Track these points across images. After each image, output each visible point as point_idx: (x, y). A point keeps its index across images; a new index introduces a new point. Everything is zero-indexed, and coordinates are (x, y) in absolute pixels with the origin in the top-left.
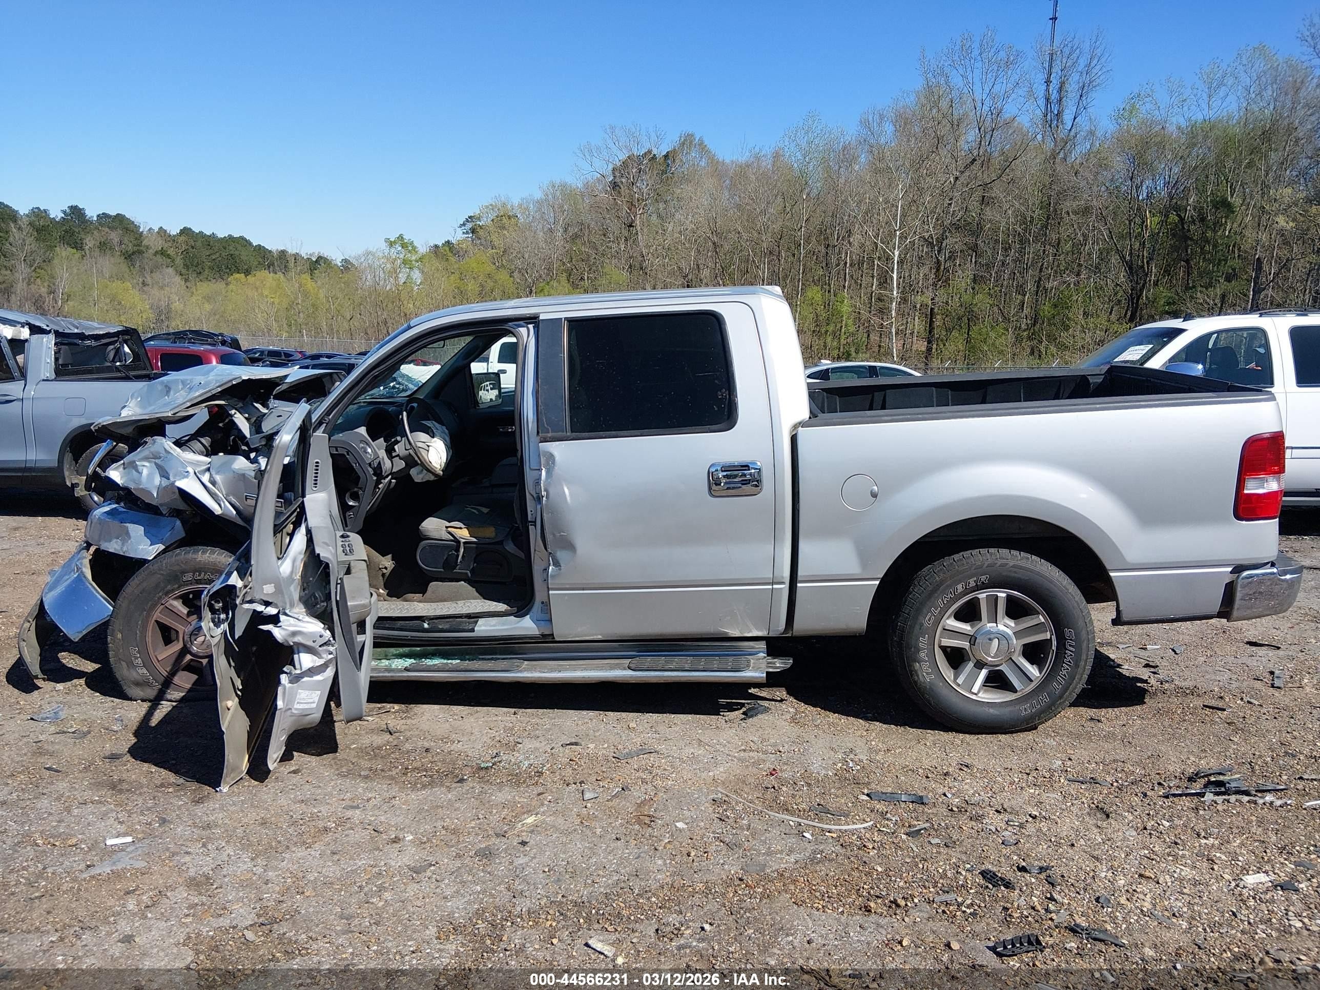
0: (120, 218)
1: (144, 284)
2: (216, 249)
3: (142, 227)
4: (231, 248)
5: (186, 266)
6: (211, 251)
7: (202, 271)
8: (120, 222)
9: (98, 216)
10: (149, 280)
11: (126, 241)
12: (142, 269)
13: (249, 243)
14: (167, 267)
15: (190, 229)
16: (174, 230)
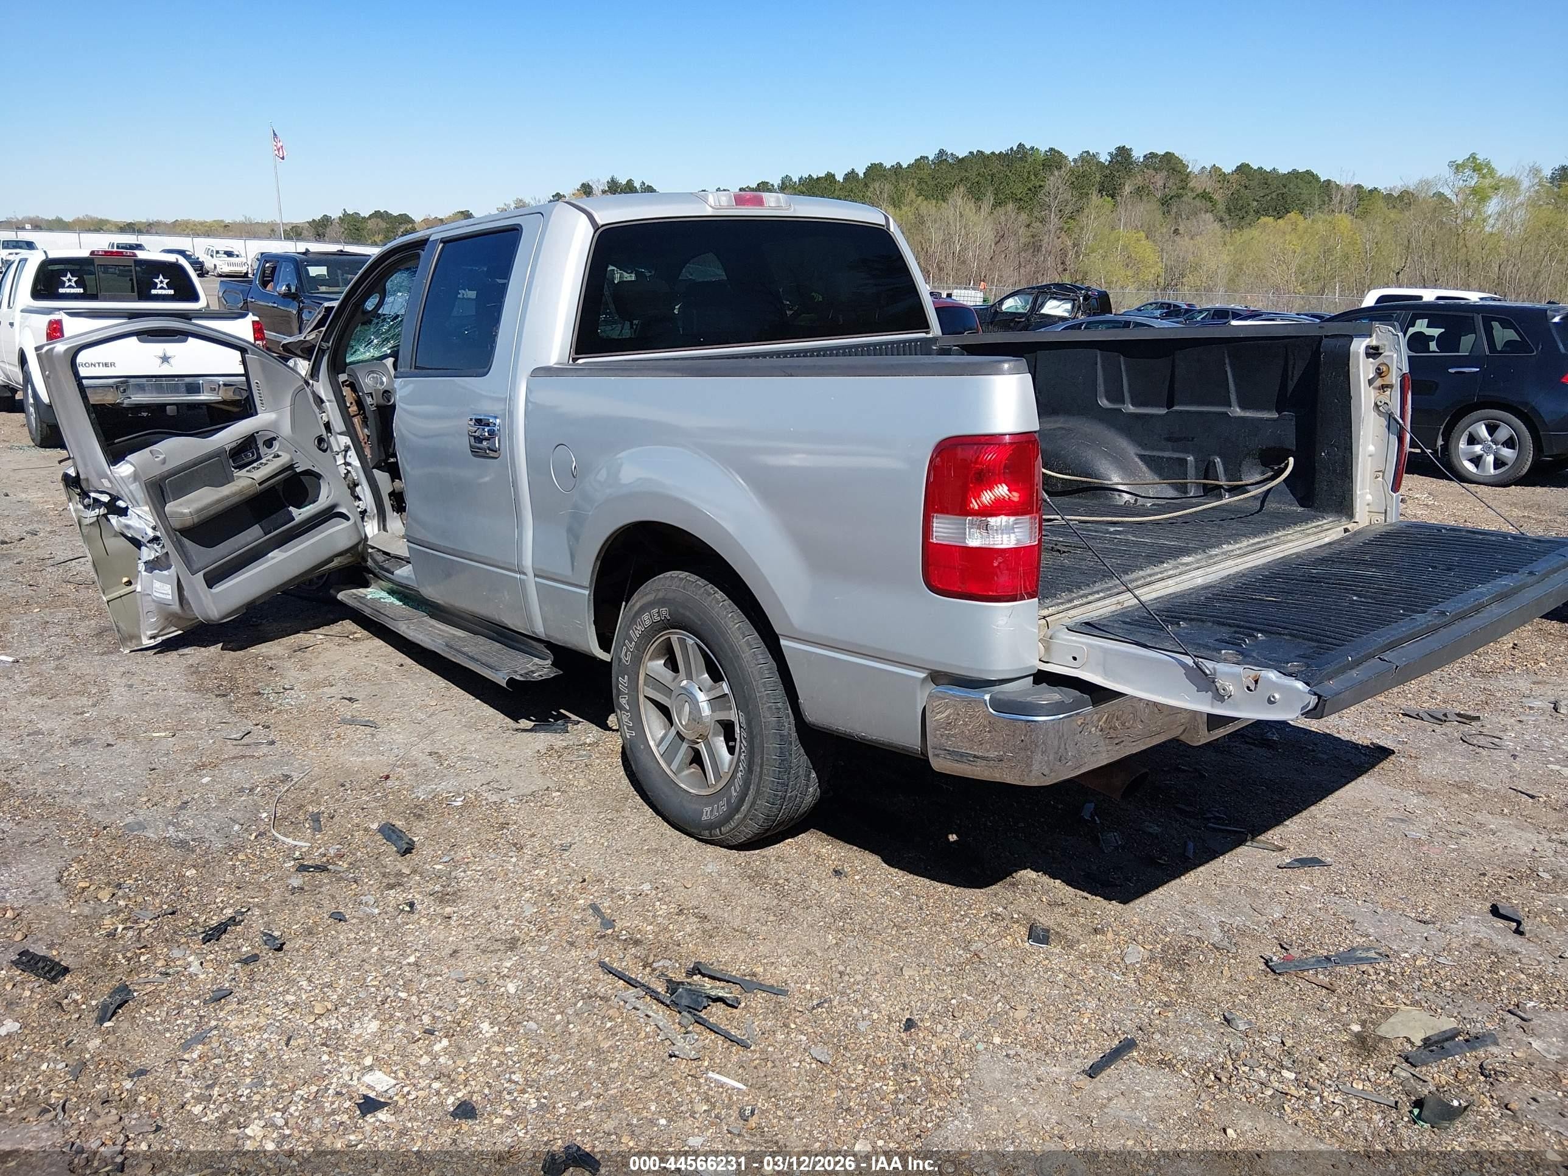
0: (1169, 157)
1: (1176, 231)
2: (1273, 188)
3: (1190, 166)
4: (1291, 186)
5: (1229, 211)
6: (1268, 191)
7: (1245, 215)
8: (1169, 163)
9: (1145, 156)
10: (1182, 230)
11: (1170, 184)
12: (1178, 215)
13: (1316, 178)
14: (1207, 212)
15: (1248, 165)
16: (1228, 168)
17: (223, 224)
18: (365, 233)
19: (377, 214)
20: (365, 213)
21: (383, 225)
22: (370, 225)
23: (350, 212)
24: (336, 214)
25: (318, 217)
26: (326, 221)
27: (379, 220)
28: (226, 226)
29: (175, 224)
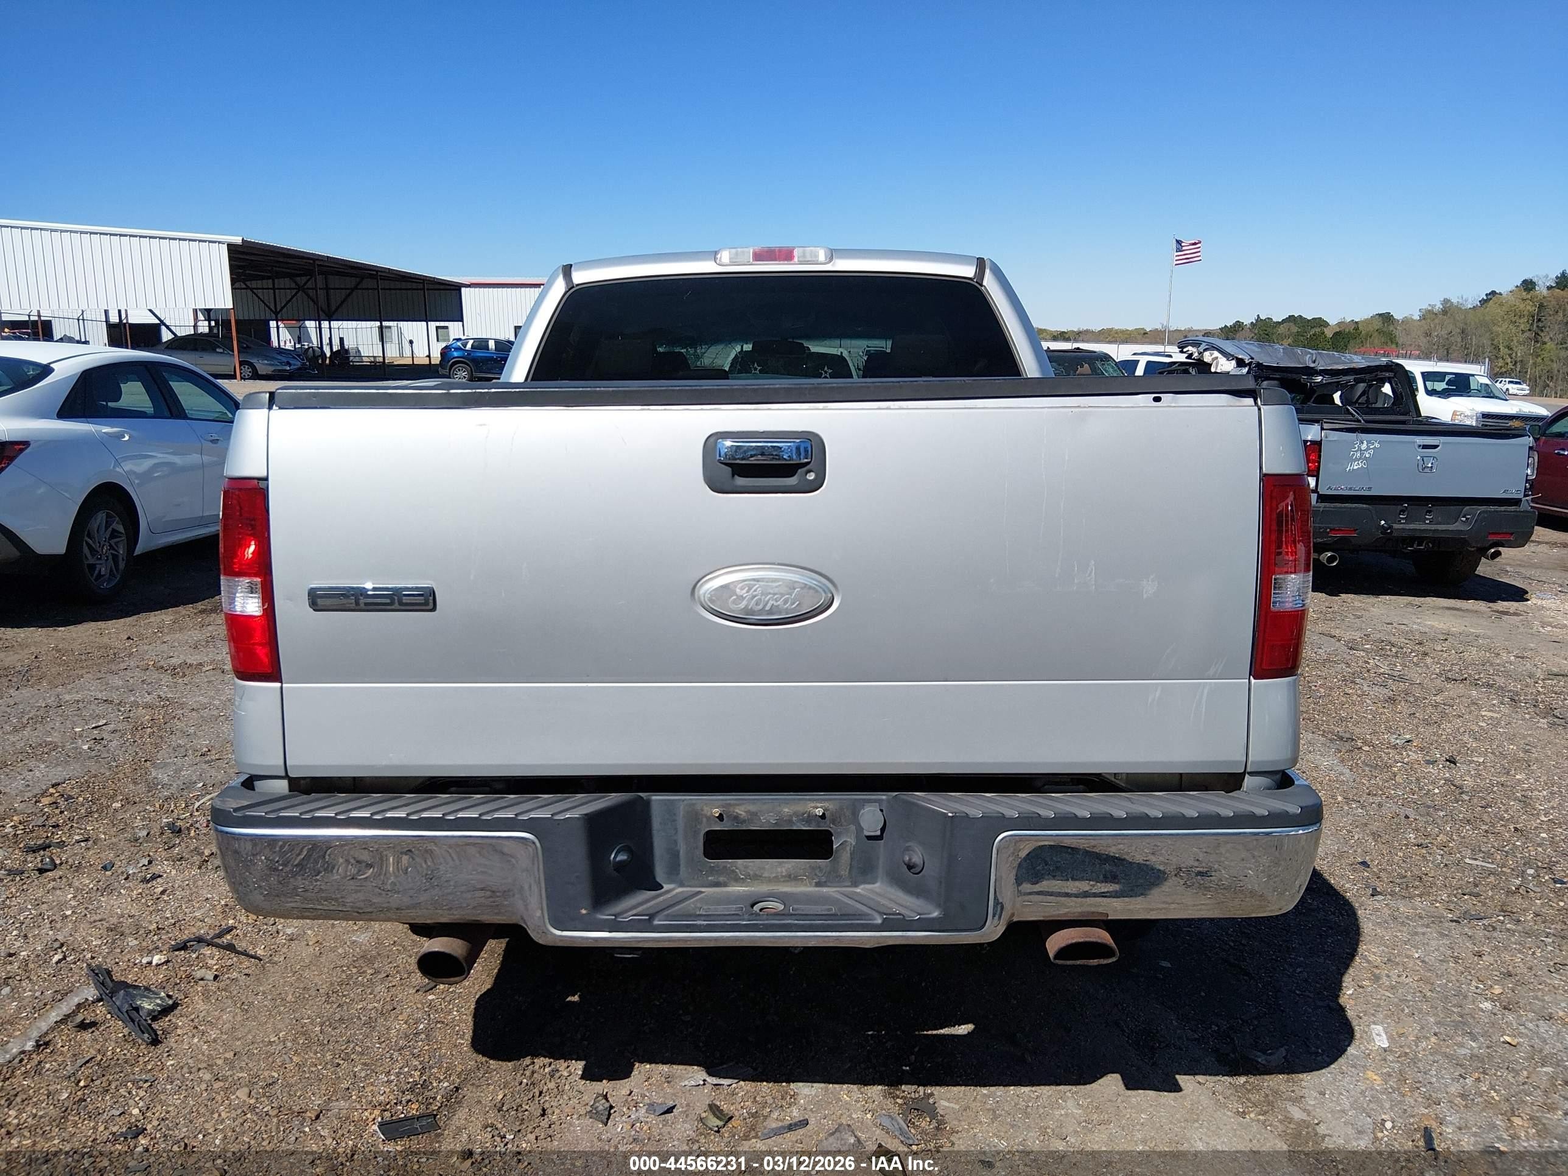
17: (1142, 332)
18: (1274, 337)
19: (1291, 318)
20: (1277, 318)
21: (1295, 329)
22: (1281, 329)
23: (1263, 317)
24: (1248, 320)
25: (1230, 323)
26: (1238, 326)
27: (1291, 324)
28: (1145, 334)
29: (1102, 332)
